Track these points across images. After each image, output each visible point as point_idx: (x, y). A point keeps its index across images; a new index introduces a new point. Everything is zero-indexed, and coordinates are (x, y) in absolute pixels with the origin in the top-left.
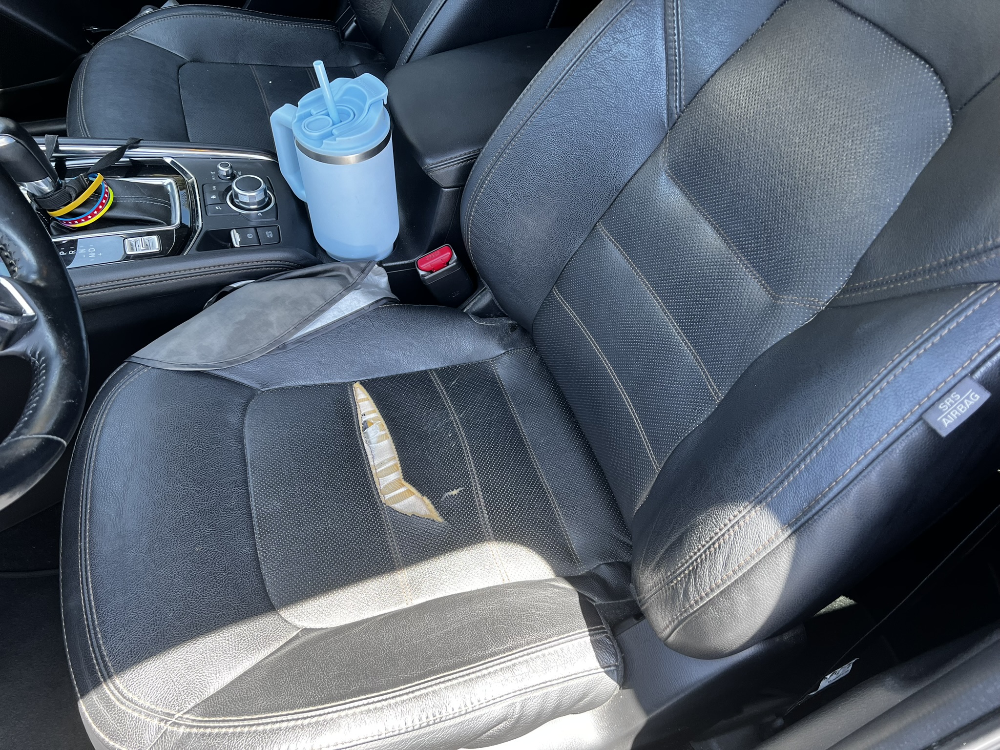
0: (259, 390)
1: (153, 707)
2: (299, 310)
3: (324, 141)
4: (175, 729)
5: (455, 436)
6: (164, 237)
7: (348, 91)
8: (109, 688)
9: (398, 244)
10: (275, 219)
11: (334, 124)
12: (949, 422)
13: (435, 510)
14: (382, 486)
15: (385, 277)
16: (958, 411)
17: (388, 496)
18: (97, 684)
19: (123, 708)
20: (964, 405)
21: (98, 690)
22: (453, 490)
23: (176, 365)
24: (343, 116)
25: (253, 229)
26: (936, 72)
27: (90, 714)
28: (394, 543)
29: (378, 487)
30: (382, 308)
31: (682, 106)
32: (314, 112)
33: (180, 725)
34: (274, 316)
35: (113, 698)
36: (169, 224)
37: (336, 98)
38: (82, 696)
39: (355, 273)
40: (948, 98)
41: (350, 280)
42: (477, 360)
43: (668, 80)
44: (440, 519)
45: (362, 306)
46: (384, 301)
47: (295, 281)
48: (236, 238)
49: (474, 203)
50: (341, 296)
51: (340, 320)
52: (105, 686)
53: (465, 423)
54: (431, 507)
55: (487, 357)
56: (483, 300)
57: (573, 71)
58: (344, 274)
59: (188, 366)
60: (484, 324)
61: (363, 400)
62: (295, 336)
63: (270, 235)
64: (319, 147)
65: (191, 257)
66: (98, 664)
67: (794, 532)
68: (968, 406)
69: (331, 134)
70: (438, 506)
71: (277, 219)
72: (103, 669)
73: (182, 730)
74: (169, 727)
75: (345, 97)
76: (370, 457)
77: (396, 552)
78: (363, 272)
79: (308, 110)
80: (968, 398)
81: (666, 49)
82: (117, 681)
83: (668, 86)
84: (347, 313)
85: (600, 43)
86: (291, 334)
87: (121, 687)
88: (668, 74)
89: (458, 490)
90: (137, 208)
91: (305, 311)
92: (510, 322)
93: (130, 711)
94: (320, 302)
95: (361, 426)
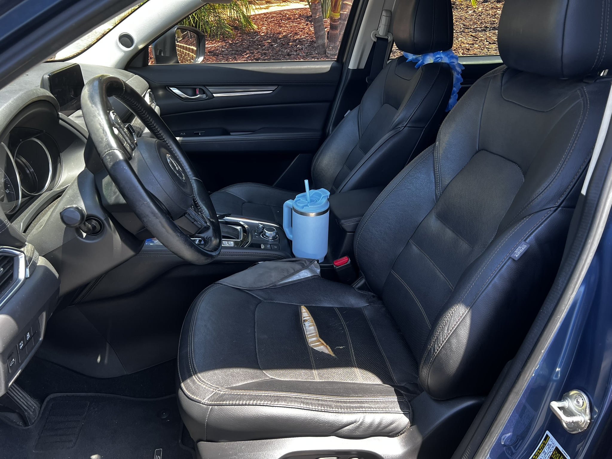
0: (263, 301)
1: (212, 385)
2: (283, 273)
3: (304, 207)
4: (219, 392)
5: (343, 329)
6: (235, 243)
7: (316, 193)
8: (195, 377)
9: (326, 258)
10: (278, 243)
11: (308, 203)
12: (518, 255)
13: (332, 351)
14: (309, 342)
15: (319, 269)
16: (520, 251)
17: (311, 345)
18: (190, 376)
19: (200, 384)
20: (522, 249)
21: (191, 378)
22: (340, 347)
23: (233, 285)
24: (312, 201)
25: (270, 245)
26: (519, 166)
27: (185, 387)
28: (312, 360)
29: (308, 342)
30: (317, 278)
31: (441, 193)
32: (301, 199)
33: (221, 391)
34: (273, 274)
35: (196, 380)
36: (238, 239)
37: (311, 195)
38: (183, 381)
39: (308, 263)
40: (523, 173)
41: (306, 265)
42: (356, 307)
43: (435, 184)
44: (333, 355)
45: (309, 276)
46: (318, 276)
47: (284, 262)
48: (263, 247)
49: (359, 235)
50: (301, 270)
51: (298, 280)
52: (194, 376)
53: (348, 326)
54: (330, 350)
55: (361, 306)
56: (362, 282)
57: (400, 183)
58: (303, 262)
59: (238, 286)
60: (361, 292)
61: (304, 312)
62: (280, 283)
63: (276, 247)
64: (302, 209)
65: (246, 249)
66: (192, 369)
67: (471, 308)
68: (523, 249)
69: (307, 205)
70: (333, 350)
71: (279, 243)
72: (194, 371)
73: (222, 392)
74: (217, 391)
75: (313, 196)
76: (305, 331)
77: (313, 364)
78: (311, 262)
79: (299, 199)
80: (523, 247)
81: (434, 174)
82: (199, 375)
83: (435, 187)
84: (302, 278)
85: (410, 173)
86: (279, 281)
87: (200, 377)
88: (435, 183)
89: (343, 347)
90: (228, 233)
91: (286, 274)
92: (373, 294)
93: (202, 385)
94: (292, 271)
95: (303, 321)
